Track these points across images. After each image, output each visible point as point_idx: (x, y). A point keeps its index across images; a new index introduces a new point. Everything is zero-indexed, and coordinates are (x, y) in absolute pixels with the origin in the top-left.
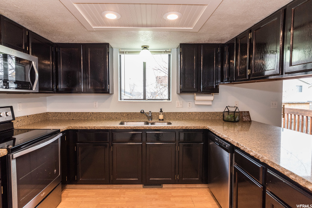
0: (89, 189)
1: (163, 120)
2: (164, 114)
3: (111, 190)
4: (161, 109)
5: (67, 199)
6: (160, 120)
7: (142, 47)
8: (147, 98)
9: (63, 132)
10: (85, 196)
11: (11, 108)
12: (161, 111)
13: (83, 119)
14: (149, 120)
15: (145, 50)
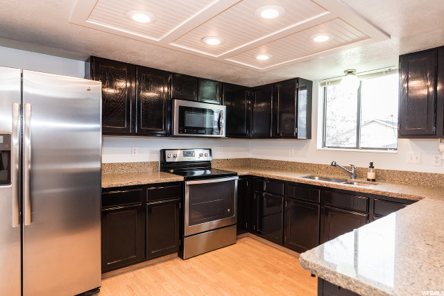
0: (266, 244)
1: (374, 180)
2: (377, 172)
3: (282, 254)
4: (372, 164)
5: (241, 244)
6: (368, 180)
7: (345, 72)
8: (361, 145)
9: (240, 177)
10: (257, 248)
11: (210, 150)
12: (372, 165)
13: (278, 168)
14: (351, 178)
15: (350, 76)
